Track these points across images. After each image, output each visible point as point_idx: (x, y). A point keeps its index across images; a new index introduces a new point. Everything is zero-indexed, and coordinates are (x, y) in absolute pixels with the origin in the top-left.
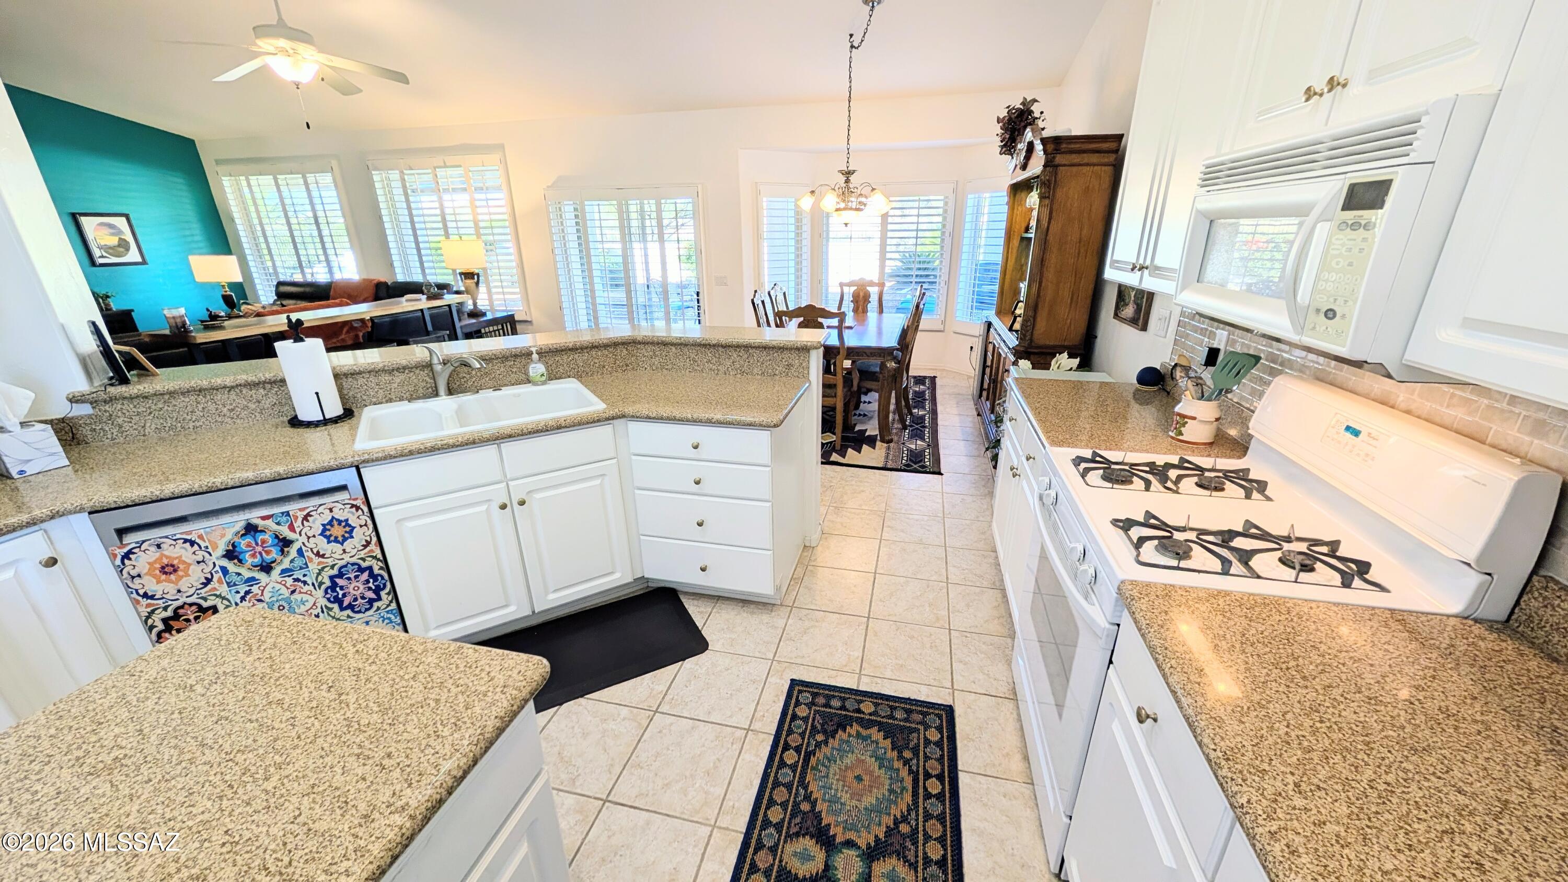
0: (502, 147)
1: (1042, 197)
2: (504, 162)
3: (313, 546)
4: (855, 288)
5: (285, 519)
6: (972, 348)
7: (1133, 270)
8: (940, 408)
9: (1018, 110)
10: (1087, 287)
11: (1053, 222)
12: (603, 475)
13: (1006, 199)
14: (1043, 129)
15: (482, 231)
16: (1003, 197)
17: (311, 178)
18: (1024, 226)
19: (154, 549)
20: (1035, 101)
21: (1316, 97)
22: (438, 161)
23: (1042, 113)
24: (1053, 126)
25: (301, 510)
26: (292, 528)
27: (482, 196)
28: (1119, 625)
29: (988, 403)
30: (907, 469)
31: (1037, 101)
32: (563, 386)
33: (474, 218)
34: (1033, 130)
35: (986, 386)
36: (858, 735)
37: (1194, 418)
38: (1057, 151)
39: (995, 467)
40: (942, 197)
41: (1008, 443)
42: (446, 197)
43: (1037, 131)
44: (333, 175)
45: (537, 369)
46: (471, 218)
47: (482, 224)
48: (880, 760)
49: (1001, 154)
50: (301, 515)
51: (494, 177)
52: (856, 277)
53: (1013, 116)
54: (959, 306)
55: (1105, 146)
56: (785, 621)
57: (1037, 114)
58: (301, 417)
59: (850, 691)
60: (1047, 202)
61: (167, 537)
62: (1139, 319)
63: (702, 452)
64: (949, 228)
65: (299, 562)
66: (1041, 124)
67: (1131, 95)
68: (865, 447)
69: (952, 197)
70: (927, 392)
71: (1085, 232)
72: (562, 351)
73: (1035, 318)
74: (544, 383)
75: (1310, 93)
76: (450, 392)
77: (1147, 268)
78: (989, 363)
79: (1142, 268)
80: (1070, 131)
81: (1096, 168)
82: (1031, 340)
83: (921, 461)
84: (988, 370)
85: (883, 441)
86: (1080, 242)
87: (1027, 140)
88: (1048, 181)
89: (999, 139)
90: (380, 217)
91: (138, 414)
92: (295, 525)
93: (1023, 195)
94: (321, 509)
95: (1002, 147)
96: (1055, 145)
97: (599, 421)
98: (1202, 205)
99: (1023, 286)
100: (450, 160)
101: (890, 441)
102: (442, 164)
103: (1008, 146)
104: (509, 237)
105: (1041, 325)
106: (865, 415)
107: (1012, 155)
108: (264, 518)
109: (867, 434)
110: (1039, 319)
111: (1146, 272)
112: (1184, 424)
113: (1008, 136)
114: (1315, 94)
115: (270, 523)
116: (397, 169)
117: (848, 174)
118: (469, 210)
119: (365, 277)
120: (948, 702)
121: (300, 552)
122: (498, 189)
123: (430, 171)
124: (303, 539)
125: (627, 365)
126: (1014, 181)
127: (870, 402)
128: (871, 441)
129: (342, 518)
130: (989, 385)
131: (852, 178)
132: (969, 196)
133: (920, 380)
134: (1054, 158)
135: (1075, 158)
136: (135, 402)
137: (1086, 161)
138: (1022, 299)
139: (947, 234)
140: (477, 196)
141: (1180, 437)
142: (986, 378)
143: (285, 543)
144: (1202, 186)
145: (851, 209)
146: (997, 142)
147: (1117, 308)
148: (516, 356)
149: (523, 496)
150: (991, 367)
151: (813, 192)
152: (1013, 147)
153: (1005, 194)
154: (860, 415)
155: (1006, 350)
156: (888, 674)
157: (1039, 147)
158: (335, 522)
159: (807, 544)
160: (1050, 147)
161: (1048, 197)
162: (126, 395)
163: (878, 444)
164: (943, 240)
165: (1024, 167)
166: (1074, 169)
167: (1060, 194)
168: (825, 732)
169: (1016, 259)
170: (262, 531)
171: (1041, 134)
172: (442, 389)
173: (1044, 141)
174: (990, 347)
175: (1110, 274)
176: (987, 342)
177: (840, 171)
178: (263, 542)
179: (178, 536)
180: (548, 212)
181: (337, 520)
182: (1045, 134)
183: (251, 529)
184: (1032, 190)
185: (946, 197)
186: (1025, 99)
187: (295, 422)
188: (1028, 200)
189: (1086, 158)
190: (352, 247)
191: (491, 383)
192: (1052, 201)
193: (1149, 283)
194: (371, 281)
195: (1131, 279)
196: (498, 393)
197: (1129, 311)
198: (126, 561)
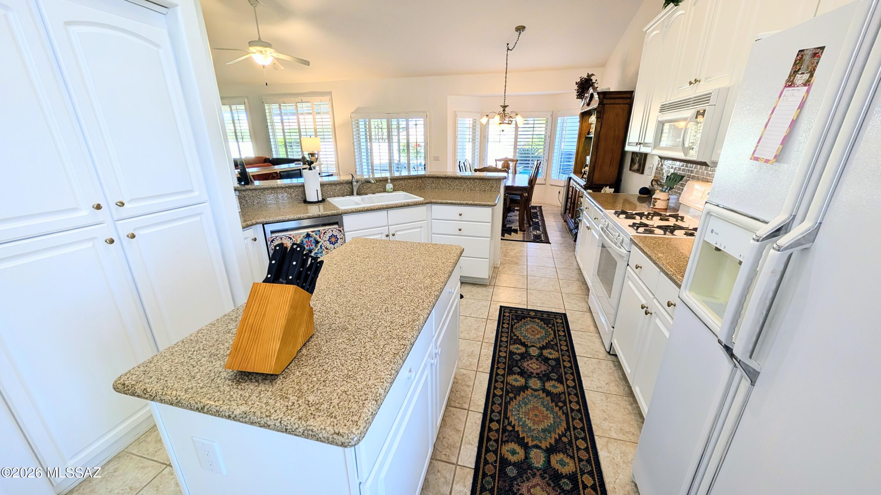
0: (330, 93)
1: (597, 118)
2: (331, 100)
3: (325, 245)
4: (503, 162)
5: (318, 233)
6: (559, 192)
7: (637, 145)
8: (545, 219)
9: (585, 78)
10: (618, 157)
11: (602, 129)
12: (421, 227)
13: (579, 119)
14: (597, 87)
15: (318, 134)
16: (577, 119)
17: (234, 107)
18: (587, 132)
19: (280, 239)
20: (593, 75)
21: (698, 82)
22: (299, 99)
23: (596, 80)
24: (602, 87)
25: (324, 230)
26: (320, 237)
27: (320, 117)
28: (630, 252)
29: (570, 215)
30: (534, 241)
31: (594, 75)
32: (398, 193)
33: (315, 128)
34: (593, 89)
35: (568, 207)
36: (530, 321)
37: (659, 199)
38: (604, 98)
39: (575, 241)
40: (545, 119)
41: (585, 220)
42: (301, 117)
43: (595, 89)
44: (245, 106)
45: (389, 186)
46: (313, 127)
47: (318, 130)
48: (541, 327)
49: (577, 98)
50: (323, 232)
51: (325, 107)
52: (503, 157)
53: (583, 82)
54: (553, 172)
55: (625, 96)
56: (492, 290)
57: (594, 81)
58: (307, 200)
59: (525, 309)
60: (599, 120)
61: (284, 235)
62: (640, 169)
63: (463, 218)
64: (549, 133)
65: (320, 251)
66: (596, 85)
67: (637, 74)
68: (512, 233)
69: (550, 118)
70: (538, 212)
71: (616, 133)
72: (398, 179)
73: (594, 171)
74: (391, 192)
75: (691, 83)
76: (359, 194)
77: (642, 144)
78: (570, 196)
79: (640, 144)
80: (609, 89)
81: (621, 105)
82: (592, 182)
83: (540, 239)
84: (569, 200)
85: (521, 230)
86: (614, 137)
87: (590, 93)
88: (601, 111)
89: (576, 92)
90: (267, 127)
91: (253, 196)
92: (321, 236)
93: (587, 117)
94: (329, 230)
95: (578, 95)
96: (604, 95)
97: (422, 204)
98: (660, 119)
99: (588, 158)
100: (304, 99)
101: (524, 231)
102: (300, 101)
103: (581, 94)
104: (331, 137)
105: (597, 175)
106: (510, 221)
107: (582, 99)
108: (312, 232)
109: (513, 228)
110: (595, 172)
111: (642, 145)
112: (656, 202)
113: (580, 91)
114: (698, 81)
115: (314, 234)
116: (278, 103)
117: (505, 107)
118: (312, 124)
119: (257, 156)
120: (564, 312)
121: (321, 246)
122: (327, 113)
123: (294, 104)
124: (322, 241)
125: (421, 187)
126: (583, 111)
127: (511, 216)
128: (516, 231)
129: (335, 235)
130: (570, 207)
131: (506, 109)
132: (559, 118)
133: (535, 208)
134: (603, 101)
135: (613, 101)
136: (253, 191)
137: (617, 102)
138: (588, 164)
139: (547, 137)
140: (317, 117)
141: (655, 207)
142: (569, 204)
143: (317, 242)
144: (660, 112)
145: (506, 123)
146: (575, 93)
147: (631, 166)
148: (381, 181)
149: (393, 233)
150: (571, 198)
151: (487, 116)
152: (583, 95)
153: (578, 117)
154: (507, 221)
155: (580, 188)
156: (538, 305)
157: (596, 96)
158: (333, 236)
159: (495, 266)
160: (601, 96)
161: (600, 118)
162: (251, 188)
163: (519, 232)
164: (545, 140)
165: (588, 105)
166: (612, 105)
167: (605, 116)
168: (517, 320)
169: (583, 146)
170: (311, 237)
171: (597, 90)
172: (355, 193)
173: (599, 93)
174: (571, 189)
175: (628, 148)
176: (568, 186)
177: (501, 106)
178: (311, 241)
179: (287, 236)
180: (352, 125)
181: (334, 235)
182: (599, 90)
183: (308, 235)
184: (592, 115)
185: (548, 119)
186: (588, 74)
187: (305, 202)
188: (590, 120)
189: (617, 101)
190: (252, 141)
191: (371, 192)
192: (602, 119)
193: (643, 150)
194: (262, 158)
195: (636, 149)
196: (374, 195)
197: (636, 166)
198: (272, 243)
